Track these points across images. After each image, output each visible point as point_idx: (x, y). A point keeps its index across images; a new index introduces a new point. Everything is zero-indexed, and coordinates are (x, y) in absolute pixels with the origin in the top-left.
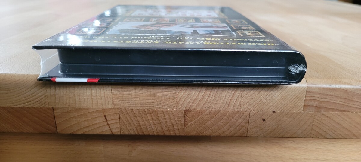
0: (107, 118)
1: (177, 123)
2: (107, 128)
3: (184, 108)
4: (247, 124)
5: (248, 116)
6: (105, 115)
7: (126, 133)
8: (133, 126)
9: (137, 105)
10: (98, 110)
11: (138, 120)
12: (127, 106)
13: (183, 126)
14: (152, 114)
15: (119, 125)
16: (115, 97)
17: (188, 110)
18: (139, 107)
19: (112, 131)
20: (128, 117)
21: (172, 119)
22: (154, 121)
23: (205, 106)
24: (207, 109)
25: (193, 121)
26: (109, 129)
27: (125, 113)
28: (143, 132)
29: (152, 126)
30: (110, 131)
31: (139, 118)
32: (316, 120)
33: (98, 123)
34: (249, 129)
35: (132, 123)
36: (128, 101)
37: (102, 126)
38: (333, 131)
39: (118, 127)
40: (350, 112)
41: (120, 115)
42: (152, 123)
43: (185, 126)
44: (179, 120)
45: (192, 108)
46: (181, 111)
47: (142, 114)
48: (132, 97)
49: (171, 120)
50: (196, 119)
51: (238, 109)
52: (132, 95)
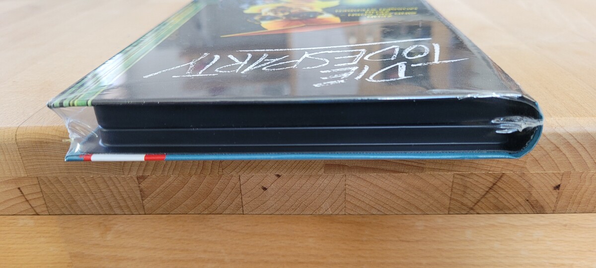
0: (23, 191)
1: (130, 196)
2: (27, 206)
3: (135, 174)
4: (240, 196)
5: (239, 183)
6: (19, 187)
7: (58, 212)
8: (64, 202)
9: (62, 171)
10: (6, 179)
11: (69, 193)
12: (48, 172)
13: (141, 201)
14: (89, 184)
15: (44, 201)
16: (26, 160)
17: (142, 176)
18: (67, 174)
19: (35, 211)
20: (54, 190)
21: (121, 190)
22: (95, 195)
23: (167, 169)
24: (171, 173)
25: (154, 193)
26: (30, 207)
27: (48, 184)
28: (82, 211)
29: (94, 202)
30: (32, 210)
31: (70, 190)
32: (350, 188)
33: (12, 199)
34: (244, 203)
35: (61, 198)
36: (47, 165)
37: (19, 203)
38: (382, 204)
39: (43, 204)
40: (403, 173)
41: (42, 187)
42: (92, 198)
43: (143, 200)
44: (131, 192)
45: (147, 174)
46: (132, 177)
47: (74, 184)
48: (51, 159)
49: (120, 192)
50: (158, 190)
51: (220, 173)
52: (51, 156)
